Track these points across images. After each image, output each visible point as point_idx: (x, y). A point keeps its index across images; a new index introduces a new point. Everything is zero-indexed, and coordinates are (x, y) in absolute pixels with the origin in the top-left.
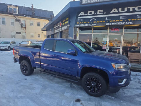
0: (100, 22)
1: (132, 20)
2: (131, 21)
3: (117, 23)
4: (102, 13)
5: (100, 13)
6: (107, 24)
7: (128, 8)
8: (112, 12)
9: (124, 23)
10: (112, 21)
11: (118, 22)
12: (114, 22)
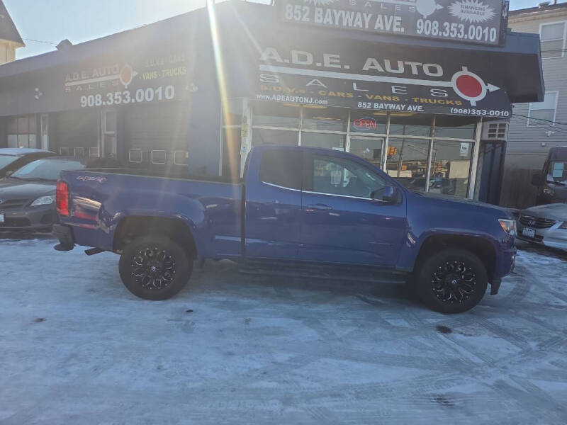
0: (339, 94)
1: (422, 100)
2: (419, 103)
3: (386, 106)
4: (339, 66)
5: (331, 63)
6: (360, 105)
7: (406, 63)
8: (366, 67)
9: (403, 107)
10: (372, 96)
11: (387, 102)
12: (379, 102)
